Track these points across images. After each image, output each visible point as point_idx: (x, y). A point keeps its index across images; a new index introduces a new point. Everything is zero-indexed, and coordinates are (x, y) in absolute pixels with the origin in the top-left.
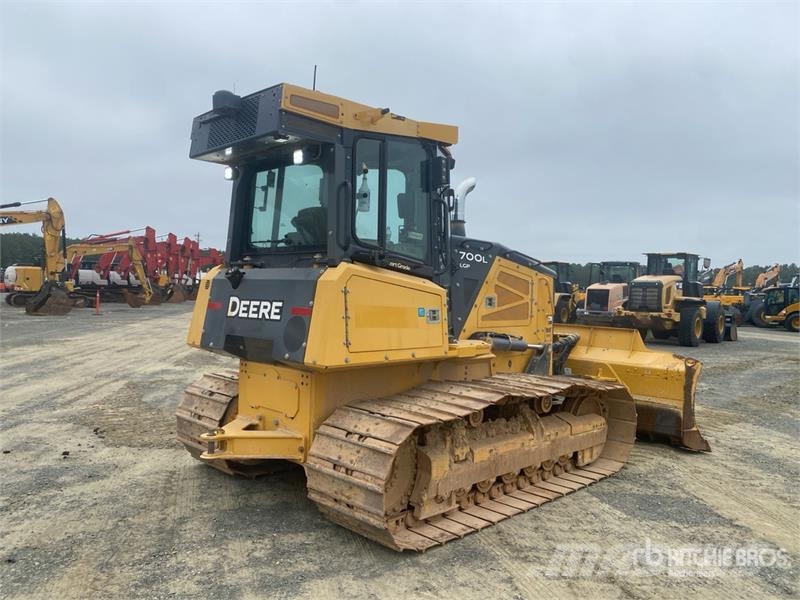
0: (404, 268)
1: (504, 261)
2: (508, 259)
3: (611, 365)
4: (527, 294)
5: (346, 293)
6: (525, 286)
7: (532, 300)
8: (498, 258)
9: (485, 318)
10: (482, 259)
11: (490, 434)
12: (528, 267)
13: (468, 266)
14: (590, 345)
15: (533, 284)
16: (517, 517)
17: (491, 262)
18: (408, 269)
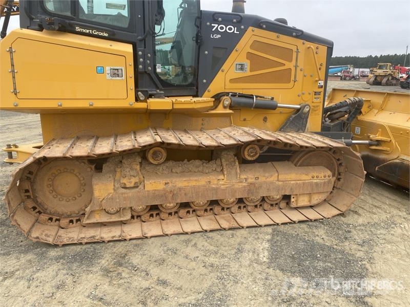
0: (102, 34)
1: (258, 31)
2: (264, 29)
3: (391, 127)
4: (291, 61)
5: (11, 52)
6: (287, 54)
7: (296, 66)
8: (250, 28)
9: (233, 81)
10: (234, 30)
11: (174, 171)
12: (293, 36)
13: (219, 36)
14: (382, 109)
15: (298, 52)
16: (176, 236)
17: (243, 32)
18: (106, 35)
